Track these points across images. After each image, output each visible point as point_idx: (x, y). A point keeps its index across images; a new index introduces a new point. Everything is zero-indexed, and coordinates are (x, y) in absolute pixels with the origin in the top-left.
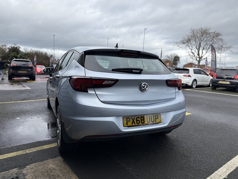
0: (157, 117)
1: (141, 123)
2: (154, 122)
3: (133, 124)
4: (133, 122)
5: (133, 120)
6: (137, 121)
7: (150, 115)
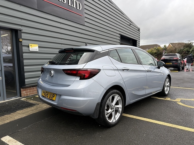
0: (54, 96)
1: (46, 97)
2: (51, 98)
3: (44, 96)
4: (45, 94)
5: (45, 93)
6: (46, 94)
7: (51, 93)
